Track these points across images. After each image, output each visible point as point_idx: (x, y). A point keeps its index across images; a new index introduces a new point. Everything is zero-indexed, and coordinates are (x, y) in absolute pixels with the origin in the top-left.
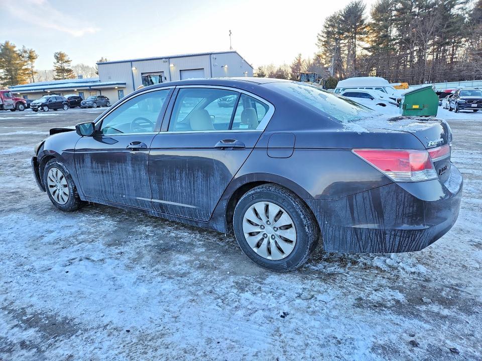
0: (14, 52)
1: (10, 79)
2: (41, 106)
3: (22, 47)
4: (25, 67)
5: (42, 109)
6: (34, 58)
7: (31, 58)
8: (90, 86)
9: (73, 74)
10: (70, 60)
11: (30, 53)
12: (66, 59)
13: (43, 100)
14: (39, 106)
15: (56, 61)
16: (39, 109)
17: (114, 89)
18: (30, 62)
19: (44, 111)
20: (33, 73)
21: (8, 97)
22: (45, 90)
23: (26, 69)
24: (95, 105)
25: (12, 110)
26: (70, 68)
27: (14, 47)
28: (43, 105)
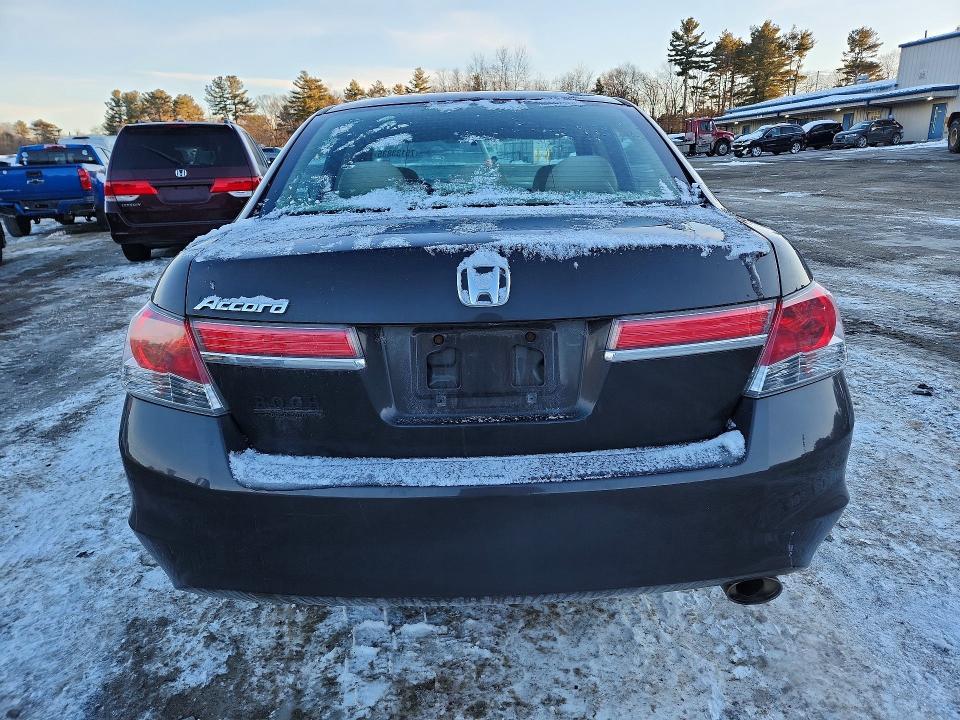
0: (773, 40)
1: (752, 94)
2: (749, 146)
3: (791, 27)
4: (787, 68)
5: (750, 152)
6: (807, 49)
7: (802, 47)
8: (869, 100)
9: (881, 73)
10: (878, 42)
11: (802, 38)
12: (871, 41)
13: (756, 134)
14: (745, 147)
15: (848, 48)
16: (744, 152)
17: (923, 102)
18: (797, 58)
19: (752, 156)
20: (797, 78)
21: (707, 130)
22: (782, 114)
23: (787, 72)
24: (863, 141)
25: (709, 155)
26: (874, 60)
27: (777, 30)
28: (755, 144)
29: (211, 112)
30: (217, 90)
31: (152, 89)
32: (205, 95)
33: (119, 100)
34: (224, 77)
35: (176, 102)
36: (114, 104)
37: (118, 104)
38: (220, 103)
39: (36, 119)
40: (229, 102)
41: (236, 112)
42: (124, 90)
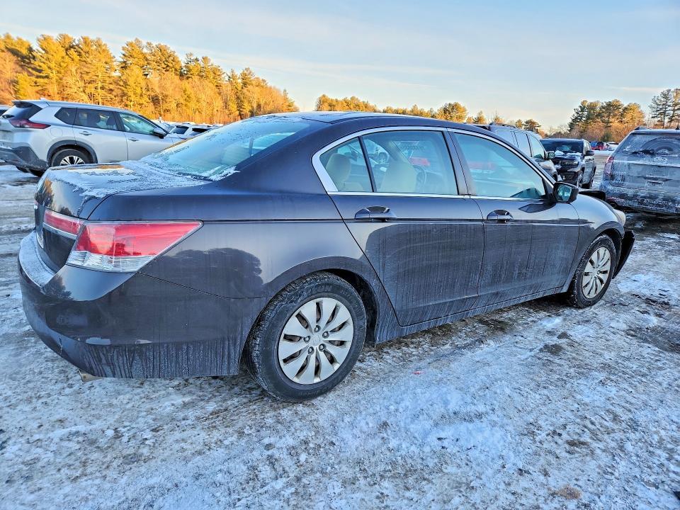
29: (651, 116)
30: (663, 99)
31: (611, 100)
32: (651, 103)
33: (584, 107)
34: (672, 90)
35: (626, 108)
36: (580, 110)
37: (583, 110)
38: (661, 109)
39: (528, 119)
40: (670, 108)
41: (673, 116)
42: (590, 100)
